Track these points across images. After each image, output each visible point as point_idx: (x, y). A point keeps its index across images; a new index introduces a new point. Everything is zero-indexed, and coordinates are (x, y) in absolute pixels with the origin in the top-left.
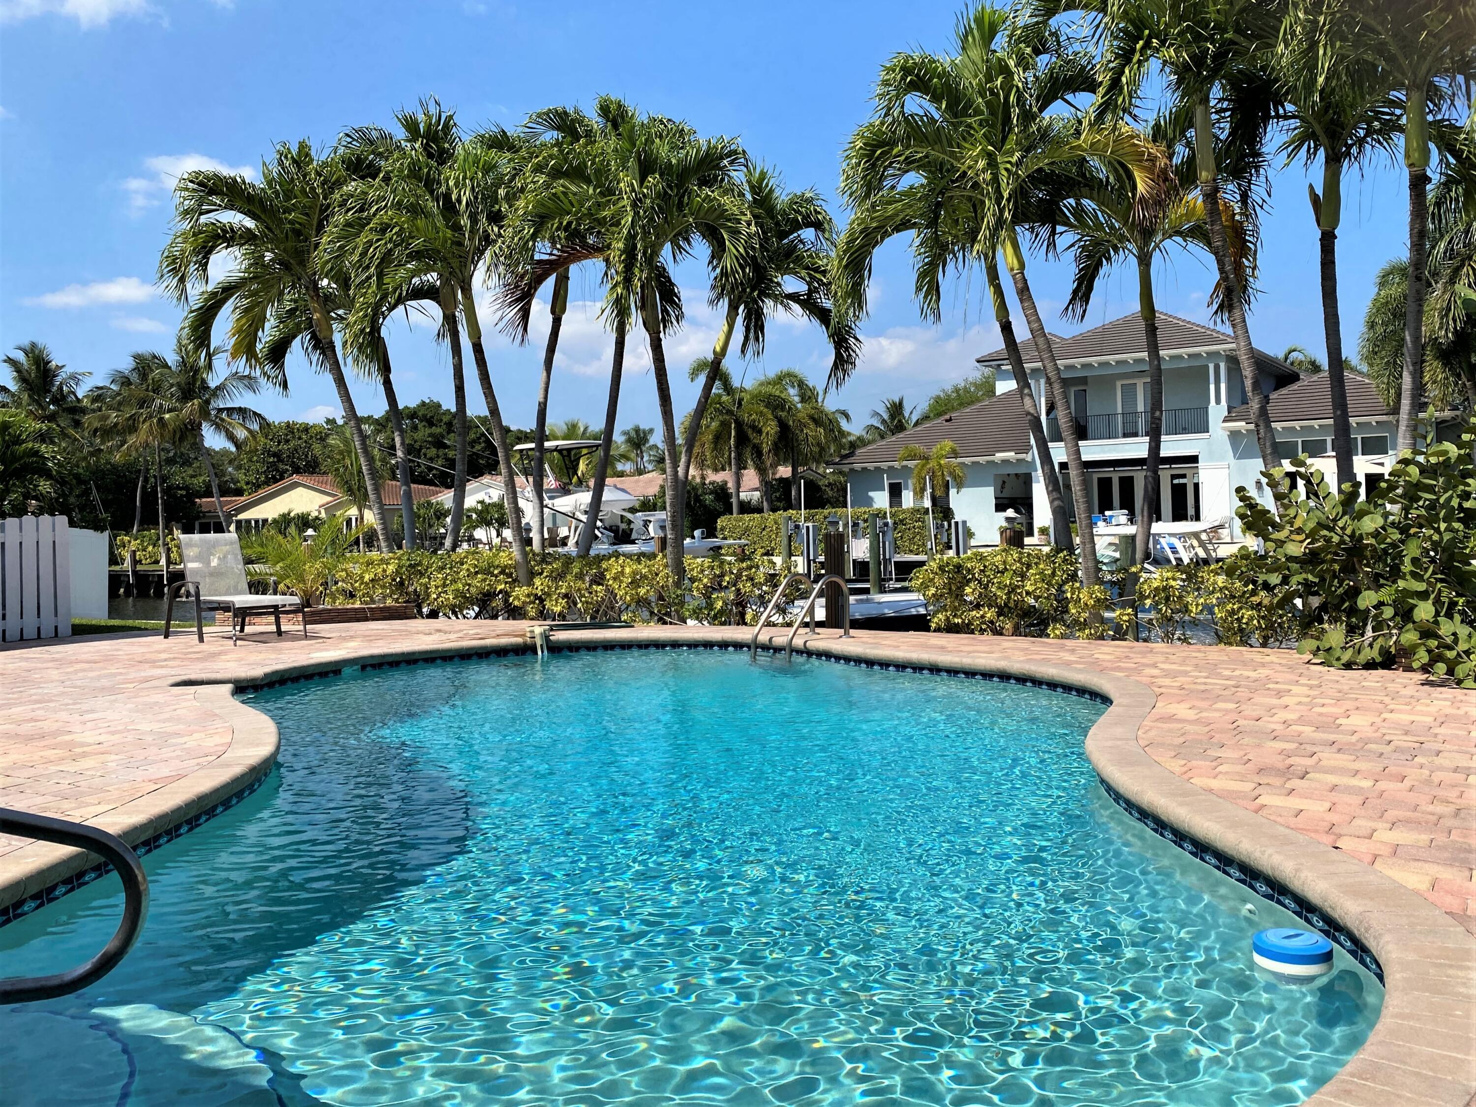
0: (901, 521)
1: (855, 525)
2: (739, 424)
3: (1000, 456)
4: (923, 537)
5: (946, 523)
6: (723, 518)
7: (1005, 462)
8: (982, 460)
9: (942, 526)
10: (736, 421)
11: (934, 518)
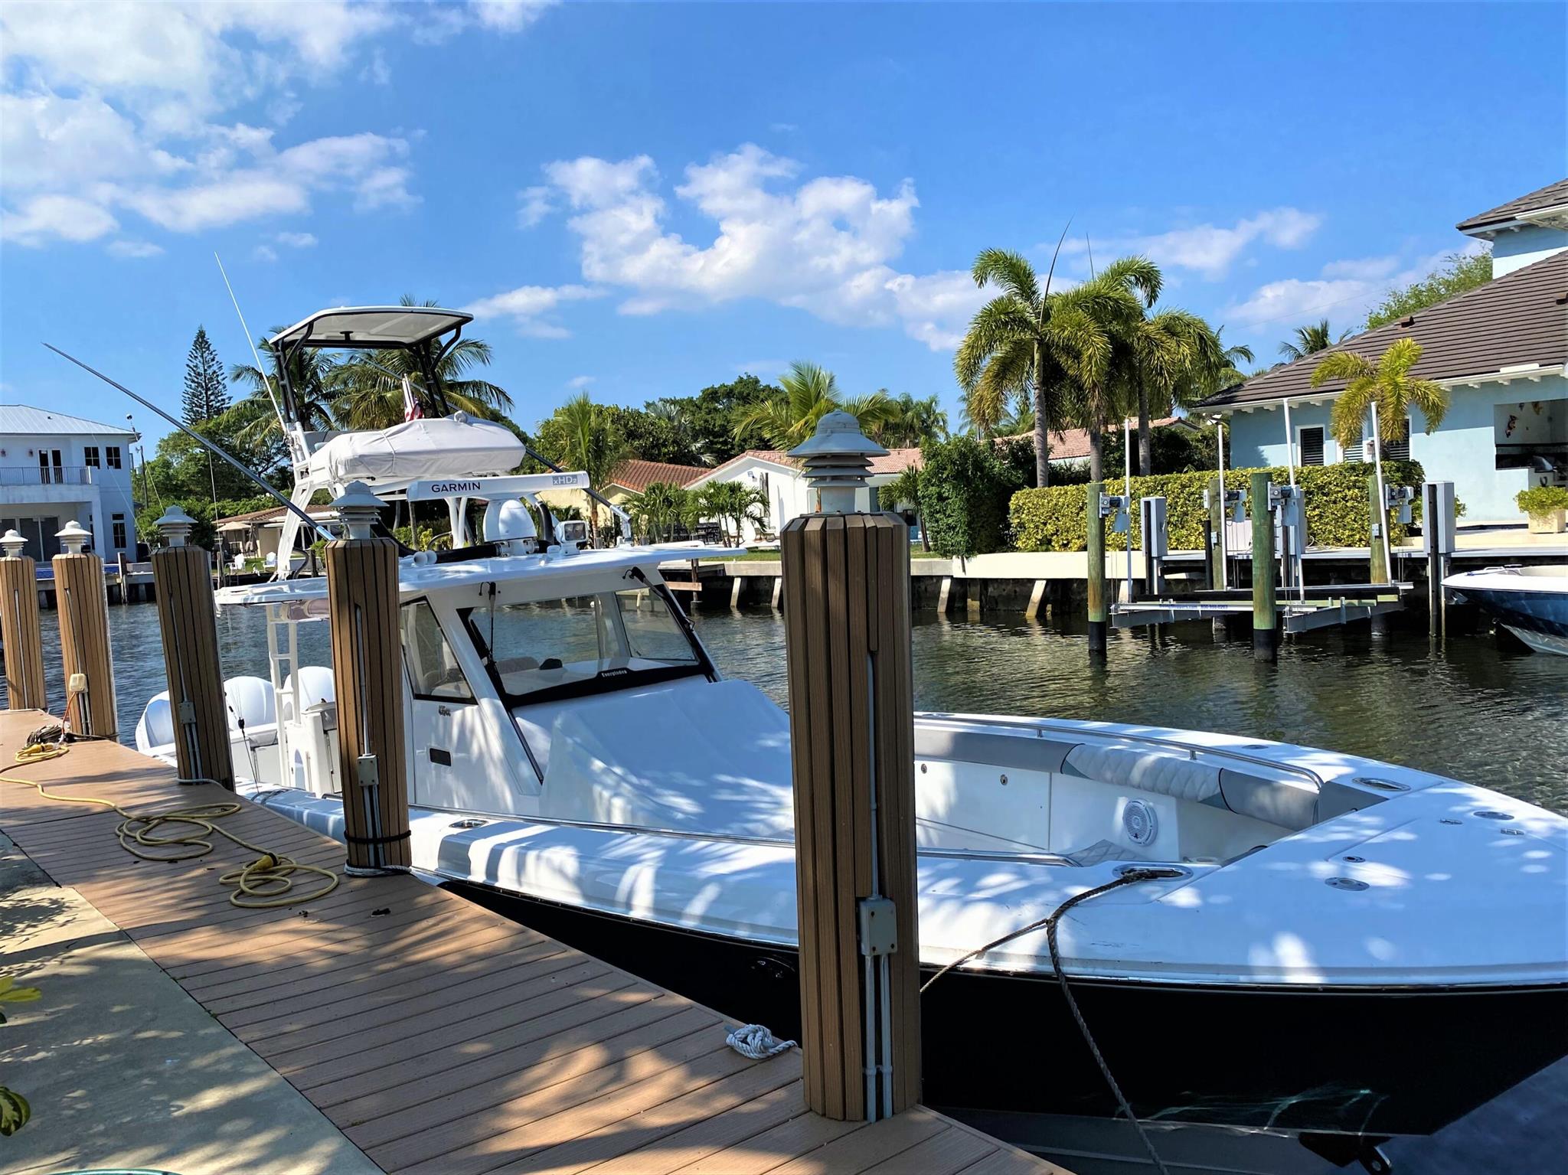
0: (1321, 488)
1: (1232, 496)
2: (1045, 346)
3: (1508, 371)
4: (1361, 515)
5: (1409, 489)
6: (1018, 493)
7: (1518, 382)
8: (1472, 381)
9: (1402, 494)
10: (1041, 343)
11: (1386, 480)
